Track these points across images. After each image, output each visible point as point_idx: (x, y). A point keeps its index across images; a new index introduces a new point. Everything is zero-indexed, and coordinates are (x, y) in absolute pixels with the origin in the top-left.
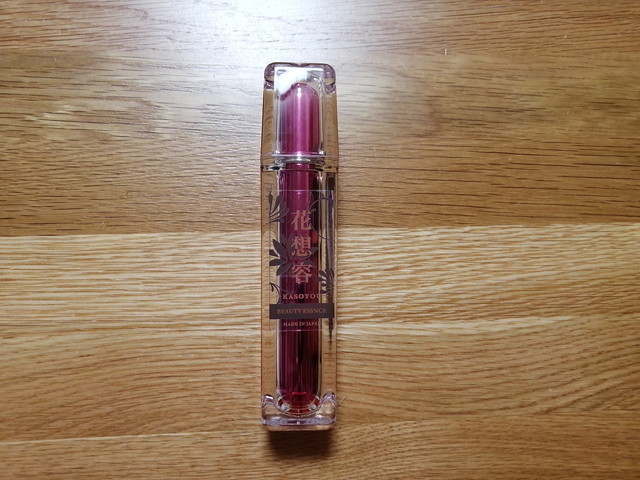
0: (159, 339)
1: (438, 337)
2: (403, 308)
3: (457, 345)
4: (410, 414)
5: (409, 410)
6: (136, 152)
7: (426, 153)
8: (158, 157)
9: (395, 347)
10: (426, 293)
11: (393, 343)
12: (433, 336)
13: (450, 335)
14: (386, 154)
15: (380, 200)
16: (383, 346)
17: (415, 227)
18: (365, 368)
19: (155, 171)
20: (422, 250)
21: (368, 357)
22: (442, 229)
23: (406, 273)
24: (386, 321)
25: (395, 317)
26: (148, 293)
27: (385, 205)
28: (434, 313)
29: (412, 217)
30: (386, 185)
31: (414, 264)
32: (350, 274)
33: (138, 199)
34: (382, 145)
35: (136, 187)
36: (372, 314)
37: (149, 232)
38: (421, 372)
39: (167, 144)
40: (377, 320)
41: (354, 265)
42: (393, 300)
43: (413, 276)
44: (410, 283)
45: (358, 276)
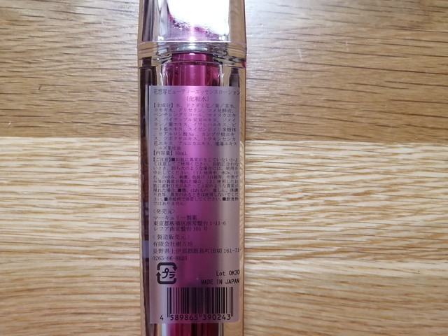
0: (74, 268)
1: (416, 279)
2: (373, 242)
3: (438, 290)
6: (51, 36)
7: (410, 50)
8: (78, 43)
9: (361, 289)
10: (403, 225)
11: (358, 284)
12: (408, 278)
13: (430, 278)
14: (360, 49)
15: (351, 106)
16: (346, 287)
17: (391, 142)
18: (324, 314)
19: (74, 61)
20: (400, 171)
21: (327, 300)
22: (426, 146)
23: (379, 200)
24: (352, 258)
25: (363, 252)
26: (62, 211)
27: (357, 113)
28: (409, 250)
29: (390, 130)
30: (360, 88)
31: (390, 188)
32: (311, 198)
33: (52, 96)
34: (356, 38)
35: (51, 80)
36: (335, 248)
37: (66, 136)
38: (392, 322)
39: (90, 28)
40: (341, 255)
41: (315, 187)
42: (362, 232)
43: (388, 203)
44: (384, 212)
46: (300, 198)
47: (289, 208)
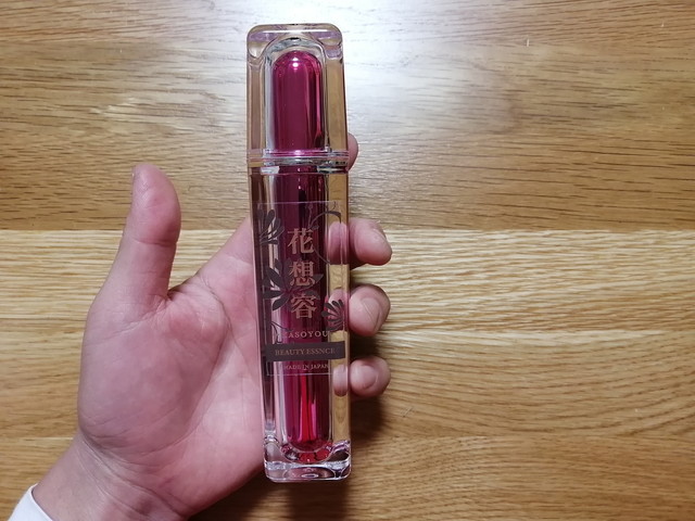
1: (514, 347)
2: (475, 315)
3: (534, 356)
4: (481, 429)
5: (480, 424)
6: (199, 146)
7: (503, 152)
8: (221, 151)
9: (465, 356)
10: (502, 300)
11: (463, 352)
12: (507, 347)
13: (527, 347)
14: (460, 151)
15: (453, 199)
16: (452, 354)
17: (489, 229)
18: (433, 378)
19: (218, 166)
20: (498, 254)
21: (437, 366)
22: (520, 233)
23: (480, 278)
24: (457, 329)
25: (466, 324)
27: (458, 205)
28: (509, 322)
29: (488, 219)
30: (460, 184)
31: (489, 269)
32: (419, 278)
33: (200, 195)
34: (457, 142)
35: (197, 183)
36: (441, 321)
37: (211, 228)
38: (493, 385)
39: (231, 138)
40: (448, 327)
41: (423, 269)
42: (465, 306)
43: (487, 281)
44: (484, 289)
45: (428, 280)
46: (410, 278)
47: (401, 286)
